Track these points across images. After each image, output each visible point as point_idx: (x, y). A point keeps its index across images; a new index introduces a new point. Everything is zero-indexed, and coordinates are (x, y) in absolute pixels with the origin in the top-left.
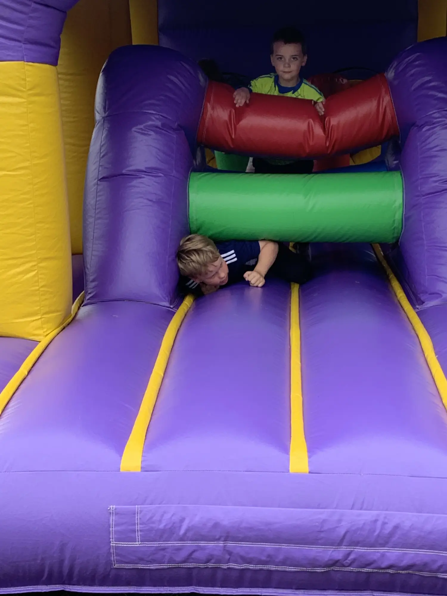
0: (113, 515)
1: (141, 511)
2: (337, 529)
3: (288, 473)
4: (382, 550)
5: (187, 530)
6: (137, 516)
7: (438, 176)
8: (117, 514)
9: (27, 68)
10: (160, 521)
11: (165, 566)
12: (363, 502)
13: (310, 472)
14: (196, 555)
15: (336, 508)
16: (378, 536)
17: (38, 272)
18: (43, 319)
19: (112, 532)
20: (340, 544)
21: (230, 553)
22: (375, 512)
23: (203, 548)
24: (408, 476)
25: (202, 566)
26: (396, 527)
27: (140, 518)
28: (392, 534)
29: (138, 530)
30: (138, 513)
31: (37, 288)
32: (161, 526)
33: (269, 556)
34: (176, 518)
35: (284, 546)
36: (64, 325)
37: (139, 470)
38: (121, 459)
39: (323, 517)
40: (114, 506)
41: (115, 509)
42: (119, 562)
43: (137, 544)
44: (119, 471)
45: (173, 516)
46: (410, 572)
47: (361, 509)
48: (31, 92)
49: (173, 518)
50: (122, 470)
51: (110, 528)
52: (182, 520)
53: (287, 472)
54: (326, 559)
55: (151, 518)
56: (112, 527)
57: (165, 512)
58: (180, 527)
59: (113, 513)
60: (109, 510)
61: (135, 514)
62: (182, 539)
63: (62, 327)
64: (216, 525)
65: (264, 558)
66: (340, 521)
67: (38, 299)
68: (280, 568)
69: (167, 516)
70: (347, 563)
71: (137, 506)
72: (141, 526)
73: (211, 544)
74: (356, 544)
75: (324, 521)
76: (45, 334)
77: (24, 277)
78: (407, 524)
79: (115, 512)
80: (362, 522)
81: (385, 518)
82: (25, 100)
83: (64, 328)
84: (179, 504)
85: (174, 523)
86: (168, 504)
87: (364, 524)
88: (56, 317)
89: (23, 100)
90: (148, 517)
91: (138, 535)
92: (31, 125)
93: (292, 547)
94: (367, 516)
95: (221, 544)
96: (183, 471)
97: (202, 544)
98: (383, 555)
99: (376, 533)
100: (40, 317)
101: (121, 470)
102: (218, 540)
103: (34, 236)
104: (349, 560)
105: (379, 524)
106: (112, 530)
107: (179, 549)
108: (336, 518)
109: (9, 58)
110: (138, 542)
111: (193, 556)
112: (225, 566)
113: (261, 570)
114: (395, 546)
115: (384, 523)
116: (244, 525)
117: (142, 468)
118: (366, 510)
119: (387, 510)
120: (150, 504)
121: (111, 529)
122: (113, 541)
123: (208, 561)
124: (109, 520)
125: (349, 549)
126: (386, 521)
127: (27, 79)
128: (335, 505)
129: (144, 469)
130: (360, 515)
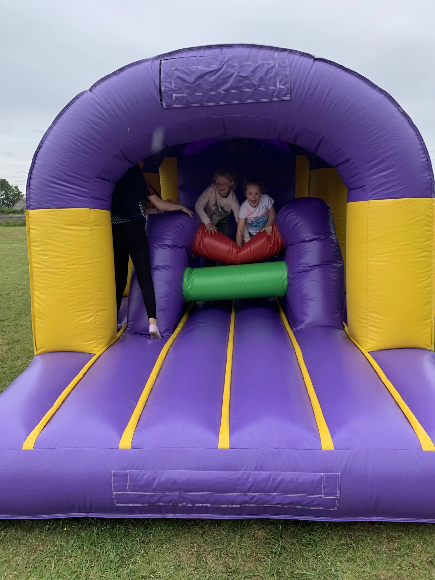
0: (113, 477)
1: (130, 474)
2: (246, 483)
3: (218, 449)
4: (274, 494)
5: (157, 485)
8: (116, 475)
9: (91, 211)
10: (141, 480)
11: (145, 505)
12: (261, 466)
13: (230, 448)
14: (163, 499)
15: (245, 470)
16: (271, 486)
17: (95, 318)
18: (98, 342)
19: (113, 487)
20: (248, 491)
21: (184, 498)
22: (269, 472)
23: (167, 495)
24: (287, 449)
25: (167, 504)
26: (282, 481)
27: (129, 478)
28: (278, 485)
29: (128, 485)
30: (128, 475)
31: (95, 326)
32: (142, 483)
33: (206, 499)
34: (150, 478)
35: (215, 494)
36: (111, 344)
37: (130, 448)
38: (120, 440)
39: (238, 476)
40: (114, 471)
41: (115, 473)
42: (118, 503)
43: (128, 493)
44: (118, 449)
45: (148, 477)
46: (290, 506)
47: (260, 471)
48: (93, 224)
52: (155, 479)
54: (240, 501)
55: (136, 478)
56: (113, 484)
57: (144, 475)
58: (153, 483)
59: (113, 475)
60: (111, 473)
62: (154, 490)
63: (109, 345)
64: (175, 482)
65: (204, 501)
66: (248, 478)
67: (95, 332)
68: (213, 506)
69: (145, 477)
70: (252, 502)
71: (127, 471)
72: (131, 483)
73: (172, 493)
74: (258, 492)
75: (239, 479)
76: (99, 350)
77: (87, 320)
78: (288, 479)
80: (261, 479)
81: (274, 476)
82: (90, 228)
83: (111, 345)
84: (153, 469)
85: (149, 481)
86: (146, 469)
87: (262, 480)
88: (106, 341)
89: (88, 228)
90: (134, 477)
91: (128, 488)
92: (93, 241)
93: (220, 494)
94: (264, 474)
95: (178, 493)
96: (156, 448)
97: (167, 493)
98: (273, 497)
99: (269, 486)
100: (96, 341)
101: (119, 448)
102: (176, 490)
103: (93, 299)
104: (254, 501)
105: (271, 479)
106: (113, 485)
107: (153, 496)
108: (245, 476)
109: (80, 206)
110: (129, 492)
111: (161, 500)
112: (181, 505)
113: (202, 507)
114: (281, 492)
115: (274, 479)
117: (131, 446)
118: (263, 471)
119: (275, 471)
120: (136, 469)
122: (114, 492)
123: (171, 502)
124: (111, 479)
125: (253, 494)
126: (275, 477)
127: (91, 217)
128: (245, 468)
129: (133, 447)
130: (259, 475)
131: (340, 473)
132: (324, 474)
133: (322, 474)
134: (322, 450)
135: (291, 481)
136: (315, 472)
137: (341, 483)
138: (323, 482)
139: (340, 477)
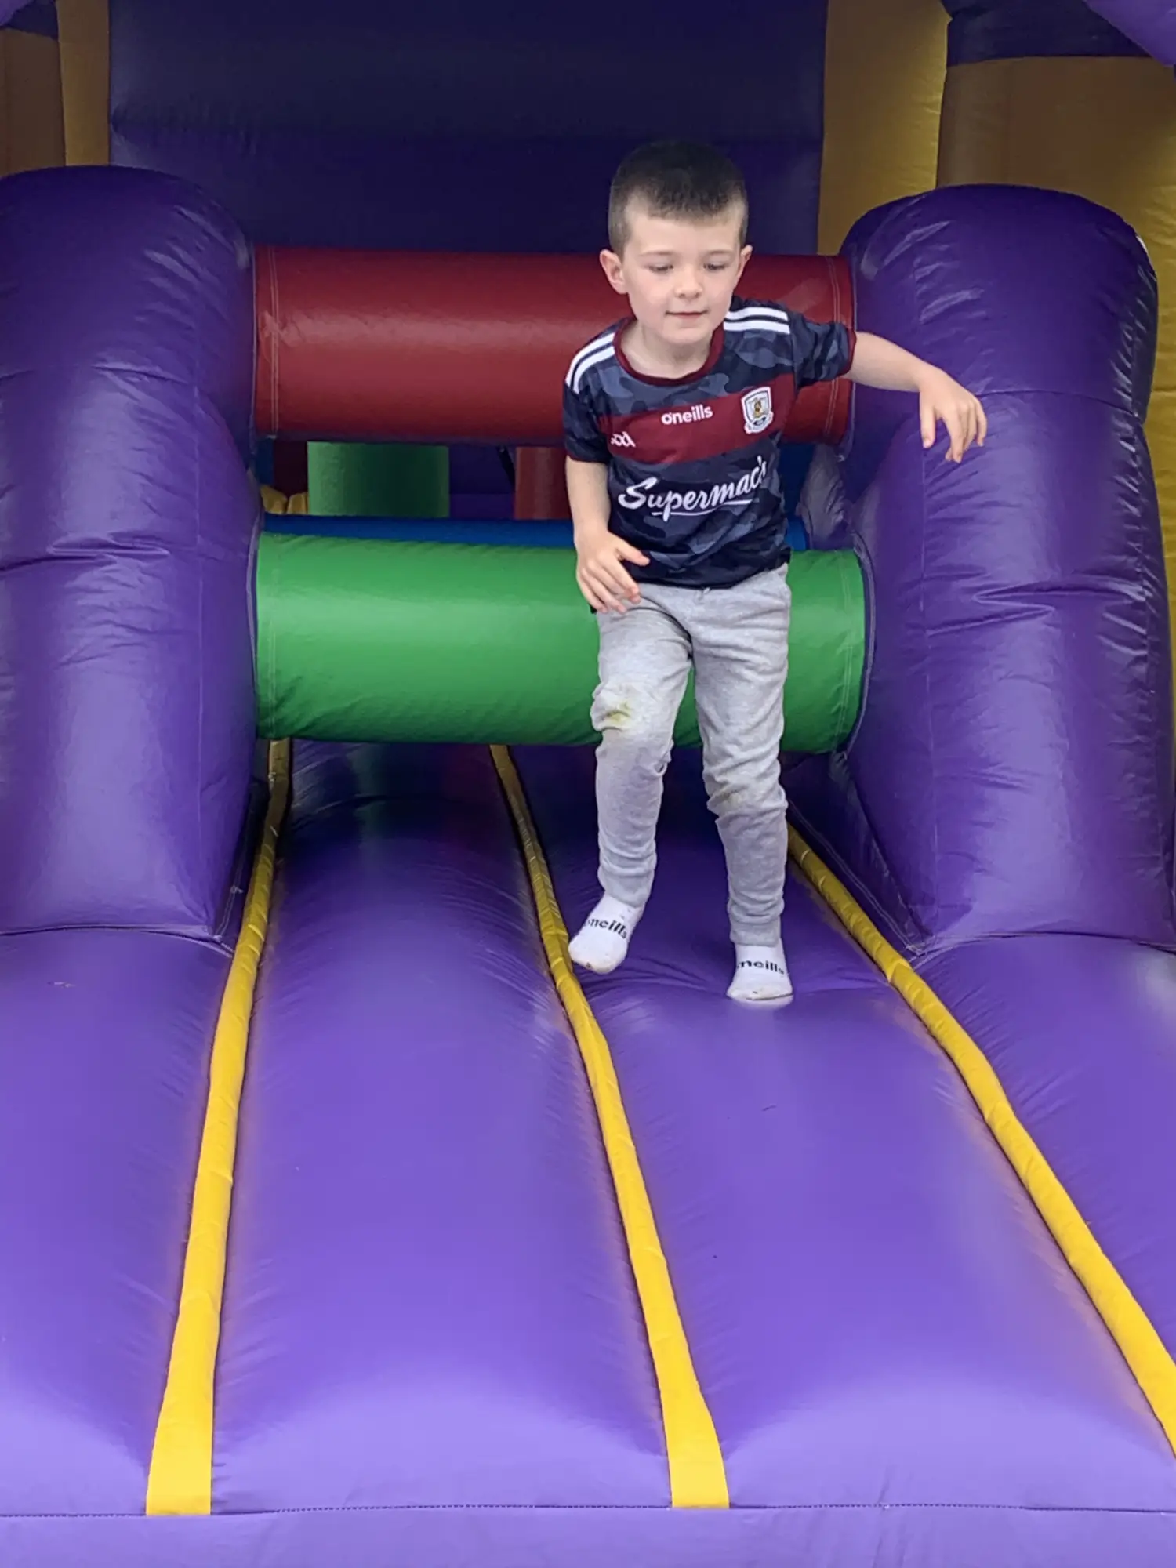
3: (668, 1509)
7: (978, 575)
13: (732, 1506)
24: (1021, 1508)
37: (205, 1509)
38: (147, 1473)
44: (143, 1515)
50: (151, 1510)
53: (665, 1507)
96: (343, 1509)
101: (148, 1512)
117: (212, 1503)
129: (221, 1507)
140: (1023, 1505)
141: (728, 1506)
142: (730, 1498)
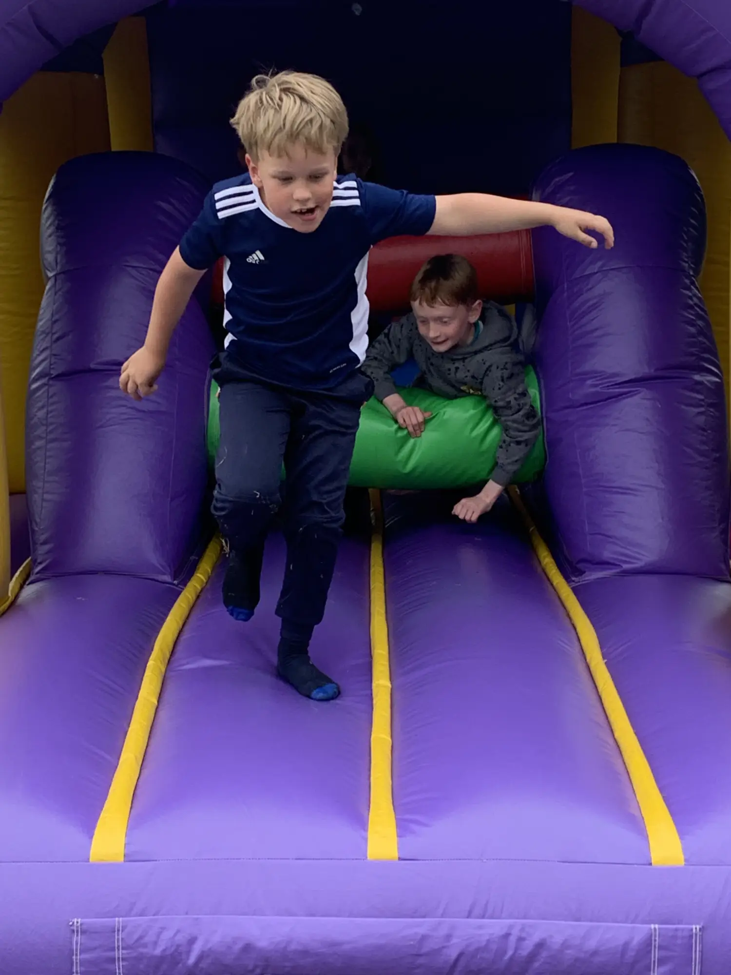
0: (77, 935)
1: (124, 928)
2: (445, 951)
3: (365, 861)
5: (200, 958)
6: (118, 935)
7: (600, 376)
8: (83, 932)
10: (155, 943)
12: (486, 905)
13: (400, 859)
15: (442, 916)
16: (512, 959)
20: (451, 971)
22: (506, 922)
26: (540, 945)
27: (122, 939)
28: (532, 957)
29: (119, 958)
30: (118, 930)
32: (158, 951)
34: (181, 939)
37: (121, 859)
38: (92, 840)
39: (422, 931)
40: (79, 920)
41: (81, 924)
44: (89, 862)
45: (175, 935)
47: (483, 917)
49: (177, 938)
50: (92, 859)
51: (73, 955)
52: (192, 941)
53: (364, 859)
55: (141, 938)
56: (76, 955)
57: (163, 929)
58: (189, 952)
59: (77, 931)
60: (71, 926)
61: (115, 931)
64: (248, 948)
66: (449, 937)
69: (167, 935)
71: (117, 919)
72: (124, 952)
75: (424, 938)
78: (557, 940)
79: (81, 928)
80: (485, 938)
81: (522, 929)
84: (187, 914)
85: (178, 946)
86: (169, 915)
87: (488, 941)
90: (136, 937)
91: (119, 966)
94: (493, 928)
96: (193, 860)
99: (507, 957)
105: (513, 939)
106: (76, 959)
108: (443, 931)
115: (521, 939)
116: (293, 947)
117: (125, 856)
118: (492, 917)
119: (525, 918)
120: (140, 915)
121: (74, 957)
124: (71, 943)
126: (524, 935)
128: (440, 911)
129: (129, 858)
130: (480, 927)
131: (698, 924)
132: (657, 926)
133: (652, 926)
134: (651, 864)
135: (565, 945)
136: (631, 923)
137: (702, 952)
138: (655, 946)
139: (701, 937)
140: (559, 860)
141: (397, 858)
142: (399, 855)
